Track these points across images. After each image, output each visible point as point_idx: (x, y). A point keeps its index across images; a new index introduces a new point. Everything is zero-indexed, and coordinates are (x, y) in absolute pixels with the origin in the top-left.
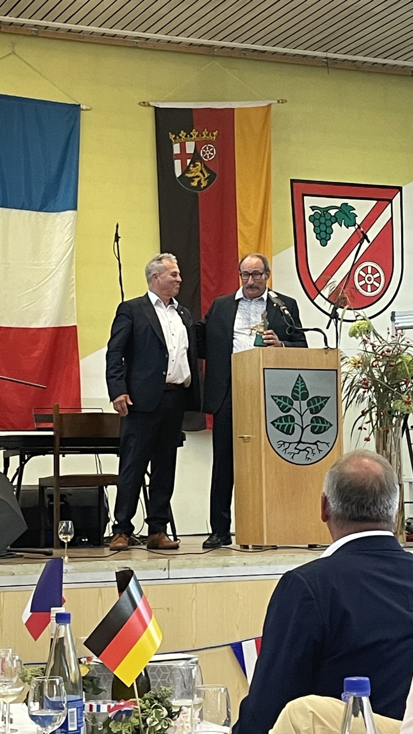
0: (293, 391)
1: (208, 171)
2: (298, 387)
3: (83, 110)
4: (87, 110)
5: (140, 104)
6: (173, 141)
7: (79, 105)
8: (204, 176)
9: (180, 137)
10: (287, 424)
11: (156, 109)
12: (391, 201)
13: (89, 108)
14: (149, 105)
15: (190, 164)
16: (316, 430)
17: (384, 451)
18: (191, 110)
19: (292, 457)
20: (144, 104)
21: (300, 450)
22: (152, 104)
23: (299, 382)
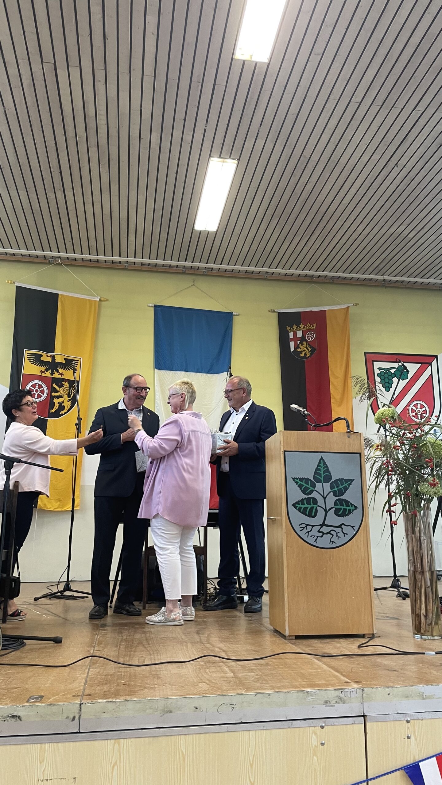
0: (316, 473)
1: (311, 347)
2: (320, 470)
3: (234, 315)
4: (237, 315)
5: (269, 311)
6: (289, 331)
7: (232, 313)
8: (308, 350)
9: (293, 329)
10: (310, 507)
11: (279, 313)
12: (430, 364)
13: (238, 314)
14: (274, 312)
15: (299, 344)
16: (340, 513)
17: (413, 536)
18: (300, 312)
19: (316, 541)
20: (272, 311)
21: (324, 534)
22: (276, 310)
23: (322, 465)
